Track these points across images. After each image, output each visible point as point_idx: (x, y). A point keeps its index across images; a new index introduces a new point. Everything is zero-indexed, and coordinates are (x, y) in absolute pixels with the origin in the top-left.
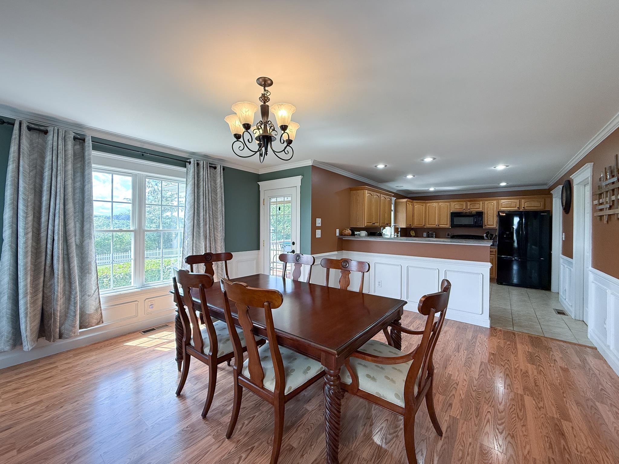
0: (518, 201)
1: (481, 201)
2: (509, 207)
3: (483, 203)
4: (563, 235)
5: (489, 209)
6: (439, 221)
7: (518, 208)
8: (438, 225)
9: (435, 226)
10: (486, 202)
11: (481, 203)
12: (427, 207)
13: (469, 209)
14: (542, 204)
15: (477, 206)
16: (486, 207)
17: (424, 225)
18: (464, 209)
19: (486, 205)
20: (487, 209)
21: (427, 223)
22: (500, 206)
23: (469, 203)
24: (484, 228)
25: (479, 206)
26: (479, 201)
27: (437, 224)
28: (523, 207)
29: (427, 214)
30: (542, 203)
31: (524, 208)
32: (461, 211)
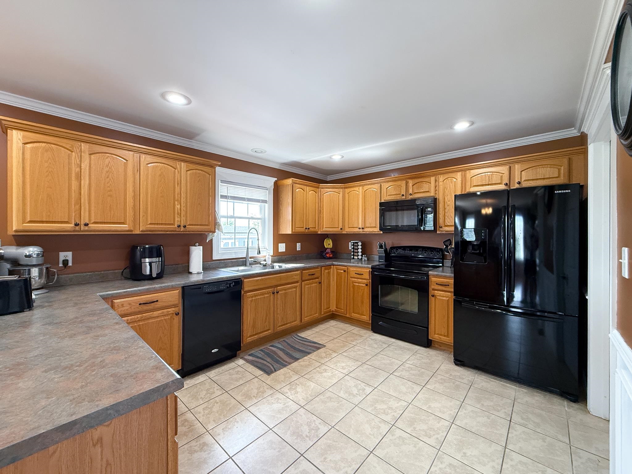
0: (504, 170)
1: (433, 176)
2: (486, 185)
3: (436, 181)
4: (620, 257)
5: (447, 192)
6: (364, 221)
7: (506, 184)
8: (363, 228)
9: (357, 230)
10: (441, 178)
11: (433, 179)
12: (347, 195)
13: (411, 195)
14: (562, 171)
15: (425, 187)
16: (441, 187)
17: (341, 229)
18: (403, 195)
19: (441, 183)
20: (444, 192)
21: (347, 226)
22: (468, 184)
23: (411, 183)
24: (437, 233)
25: (430, 188)
26: (430, 176)
27: (360, 227)
28: (517, 181)
29: (347, 208)
30: (562, 168)
31: (519, 183)
32: (398, 198)
